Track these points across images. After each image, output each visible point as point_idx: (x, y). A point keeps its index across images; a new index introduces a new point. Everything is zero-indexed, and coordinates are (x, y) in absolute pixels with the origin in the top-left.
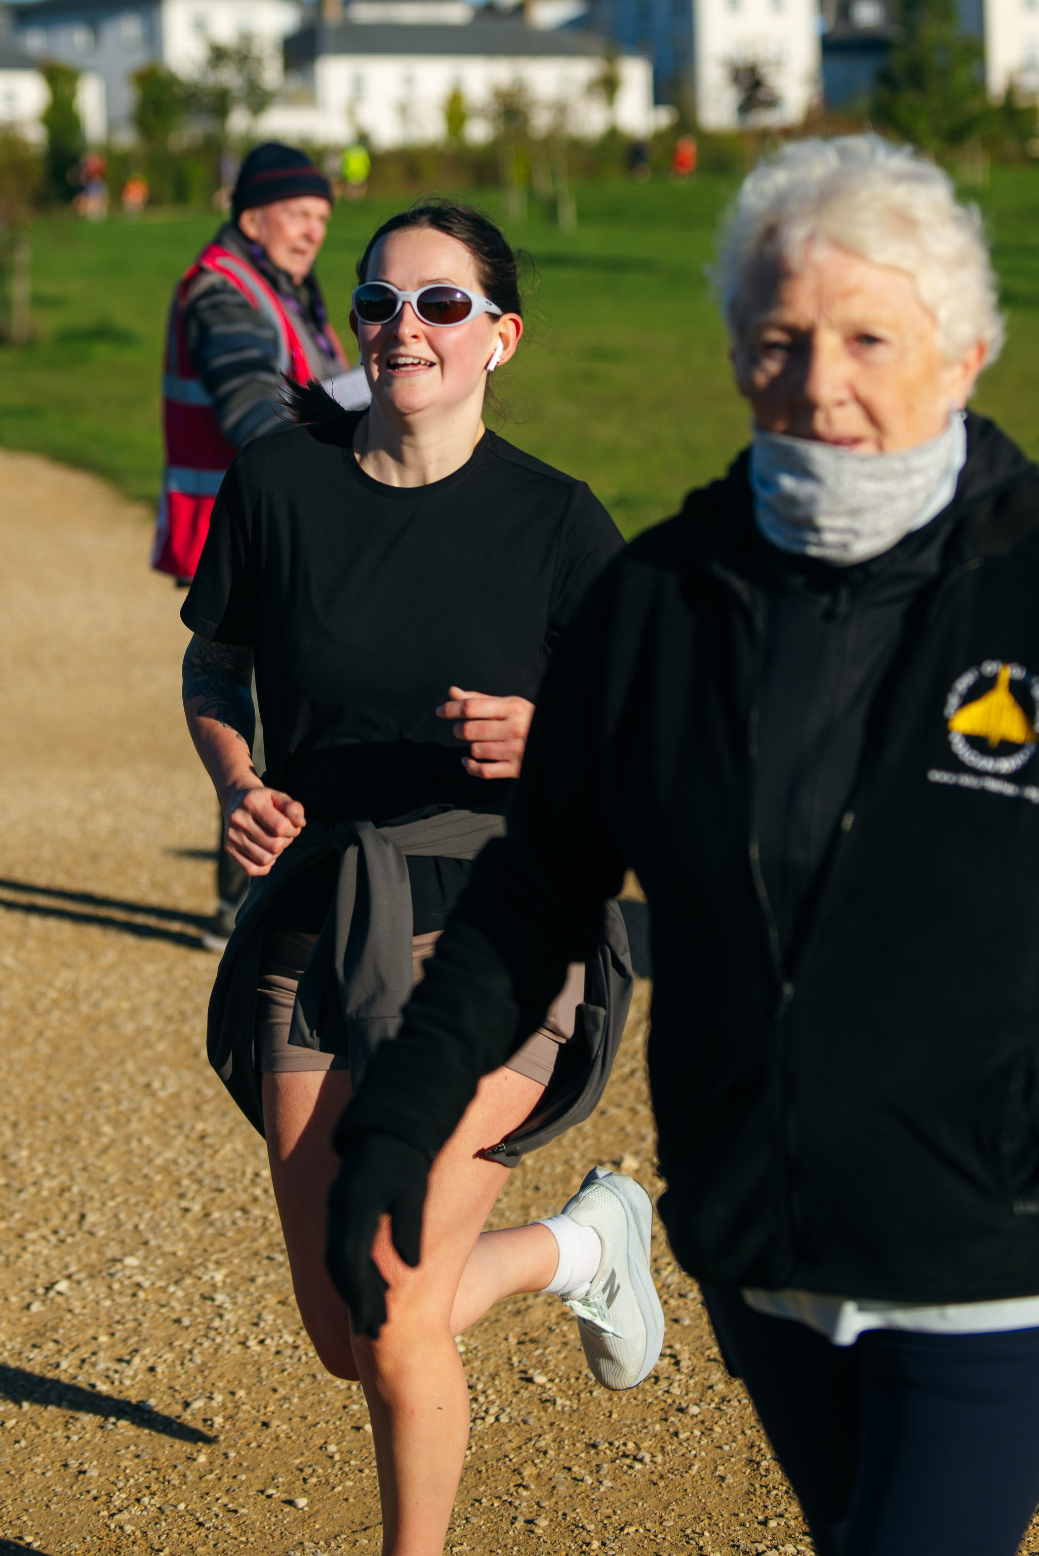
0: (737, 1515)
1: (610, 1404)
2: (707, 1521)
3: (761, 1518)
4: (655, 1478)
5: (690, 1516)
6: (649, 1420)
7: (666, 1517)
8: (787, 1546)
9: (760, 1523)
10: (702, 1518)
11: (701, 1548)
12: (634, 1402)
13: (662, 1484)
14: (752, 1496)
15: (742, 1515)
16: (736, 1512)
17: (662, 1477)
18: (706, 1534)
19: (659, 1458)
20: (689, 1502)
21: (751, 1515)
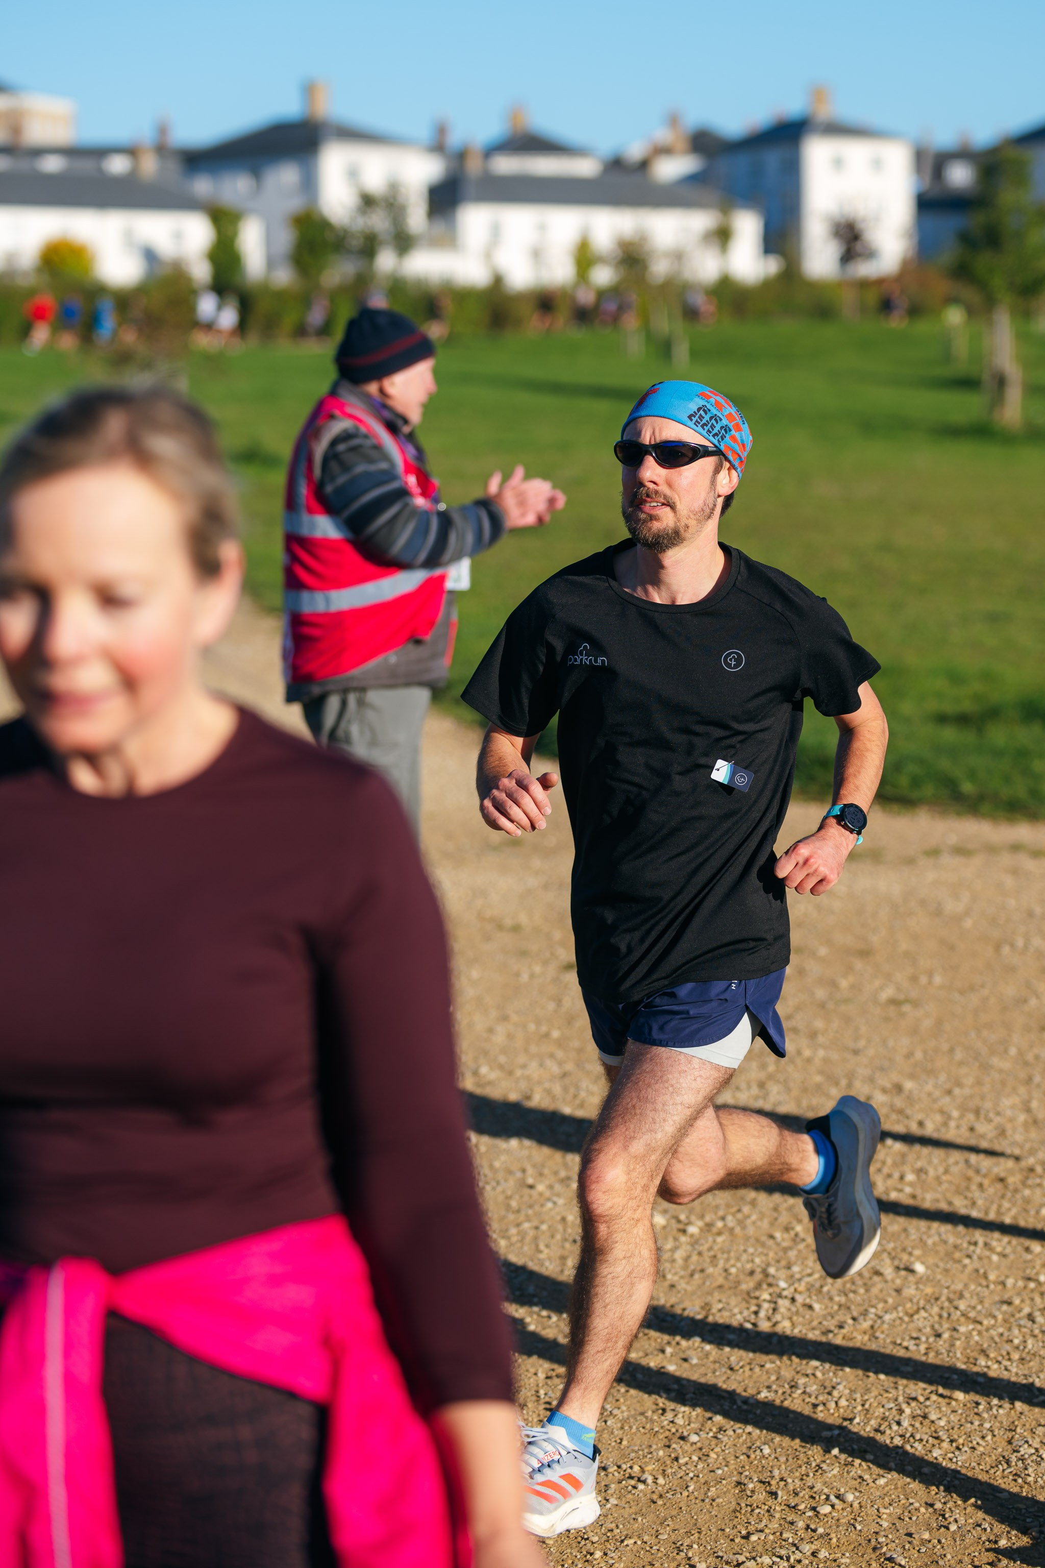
0: (723, 1530)
1: (621, 1432)
2: (697, 1535)
3: (744, 1532)
4: (655, 1497)
5: (682, 1531)
6: (654, 1447)
7: (661, 1531)
8: (764, 1557)
9: (743, 1537)
10: (693, 1532)
11: (689, 1559)
12: (642, 1430)
13: (660, 1502)
14: (738, 1514)
15: (728, 1530)
16: (723, 1527)
17: (661, 1496)
18: (695, 1546)
19: (661, 1481)
20: (682, 1519)
21: (735, 1530)
